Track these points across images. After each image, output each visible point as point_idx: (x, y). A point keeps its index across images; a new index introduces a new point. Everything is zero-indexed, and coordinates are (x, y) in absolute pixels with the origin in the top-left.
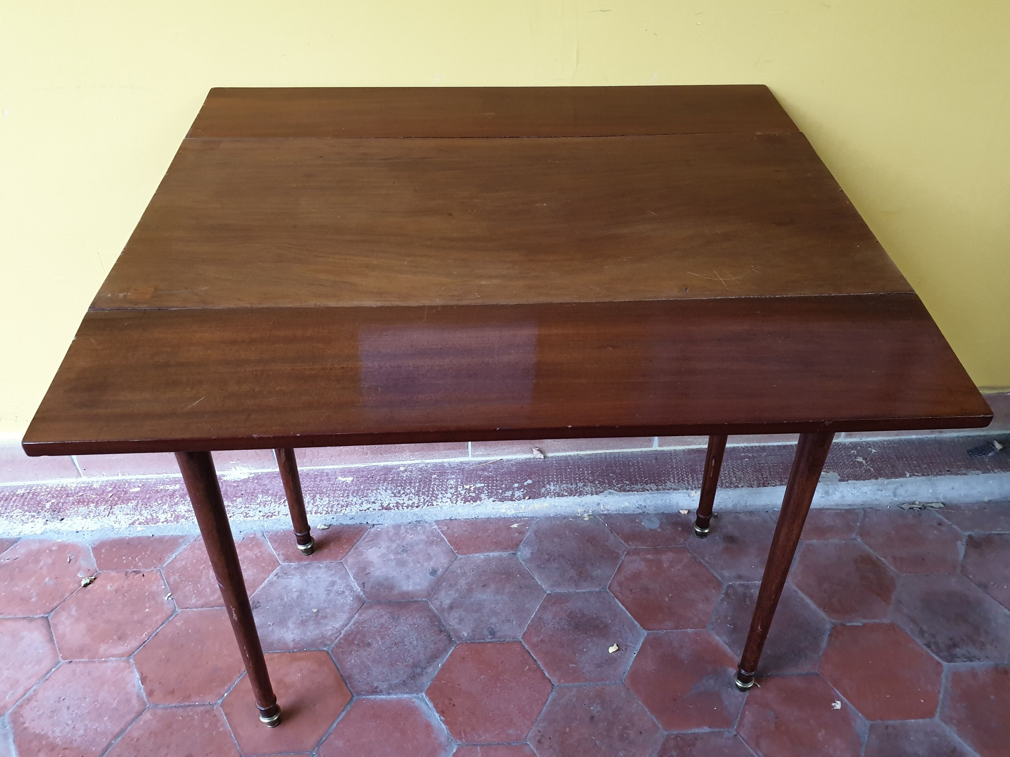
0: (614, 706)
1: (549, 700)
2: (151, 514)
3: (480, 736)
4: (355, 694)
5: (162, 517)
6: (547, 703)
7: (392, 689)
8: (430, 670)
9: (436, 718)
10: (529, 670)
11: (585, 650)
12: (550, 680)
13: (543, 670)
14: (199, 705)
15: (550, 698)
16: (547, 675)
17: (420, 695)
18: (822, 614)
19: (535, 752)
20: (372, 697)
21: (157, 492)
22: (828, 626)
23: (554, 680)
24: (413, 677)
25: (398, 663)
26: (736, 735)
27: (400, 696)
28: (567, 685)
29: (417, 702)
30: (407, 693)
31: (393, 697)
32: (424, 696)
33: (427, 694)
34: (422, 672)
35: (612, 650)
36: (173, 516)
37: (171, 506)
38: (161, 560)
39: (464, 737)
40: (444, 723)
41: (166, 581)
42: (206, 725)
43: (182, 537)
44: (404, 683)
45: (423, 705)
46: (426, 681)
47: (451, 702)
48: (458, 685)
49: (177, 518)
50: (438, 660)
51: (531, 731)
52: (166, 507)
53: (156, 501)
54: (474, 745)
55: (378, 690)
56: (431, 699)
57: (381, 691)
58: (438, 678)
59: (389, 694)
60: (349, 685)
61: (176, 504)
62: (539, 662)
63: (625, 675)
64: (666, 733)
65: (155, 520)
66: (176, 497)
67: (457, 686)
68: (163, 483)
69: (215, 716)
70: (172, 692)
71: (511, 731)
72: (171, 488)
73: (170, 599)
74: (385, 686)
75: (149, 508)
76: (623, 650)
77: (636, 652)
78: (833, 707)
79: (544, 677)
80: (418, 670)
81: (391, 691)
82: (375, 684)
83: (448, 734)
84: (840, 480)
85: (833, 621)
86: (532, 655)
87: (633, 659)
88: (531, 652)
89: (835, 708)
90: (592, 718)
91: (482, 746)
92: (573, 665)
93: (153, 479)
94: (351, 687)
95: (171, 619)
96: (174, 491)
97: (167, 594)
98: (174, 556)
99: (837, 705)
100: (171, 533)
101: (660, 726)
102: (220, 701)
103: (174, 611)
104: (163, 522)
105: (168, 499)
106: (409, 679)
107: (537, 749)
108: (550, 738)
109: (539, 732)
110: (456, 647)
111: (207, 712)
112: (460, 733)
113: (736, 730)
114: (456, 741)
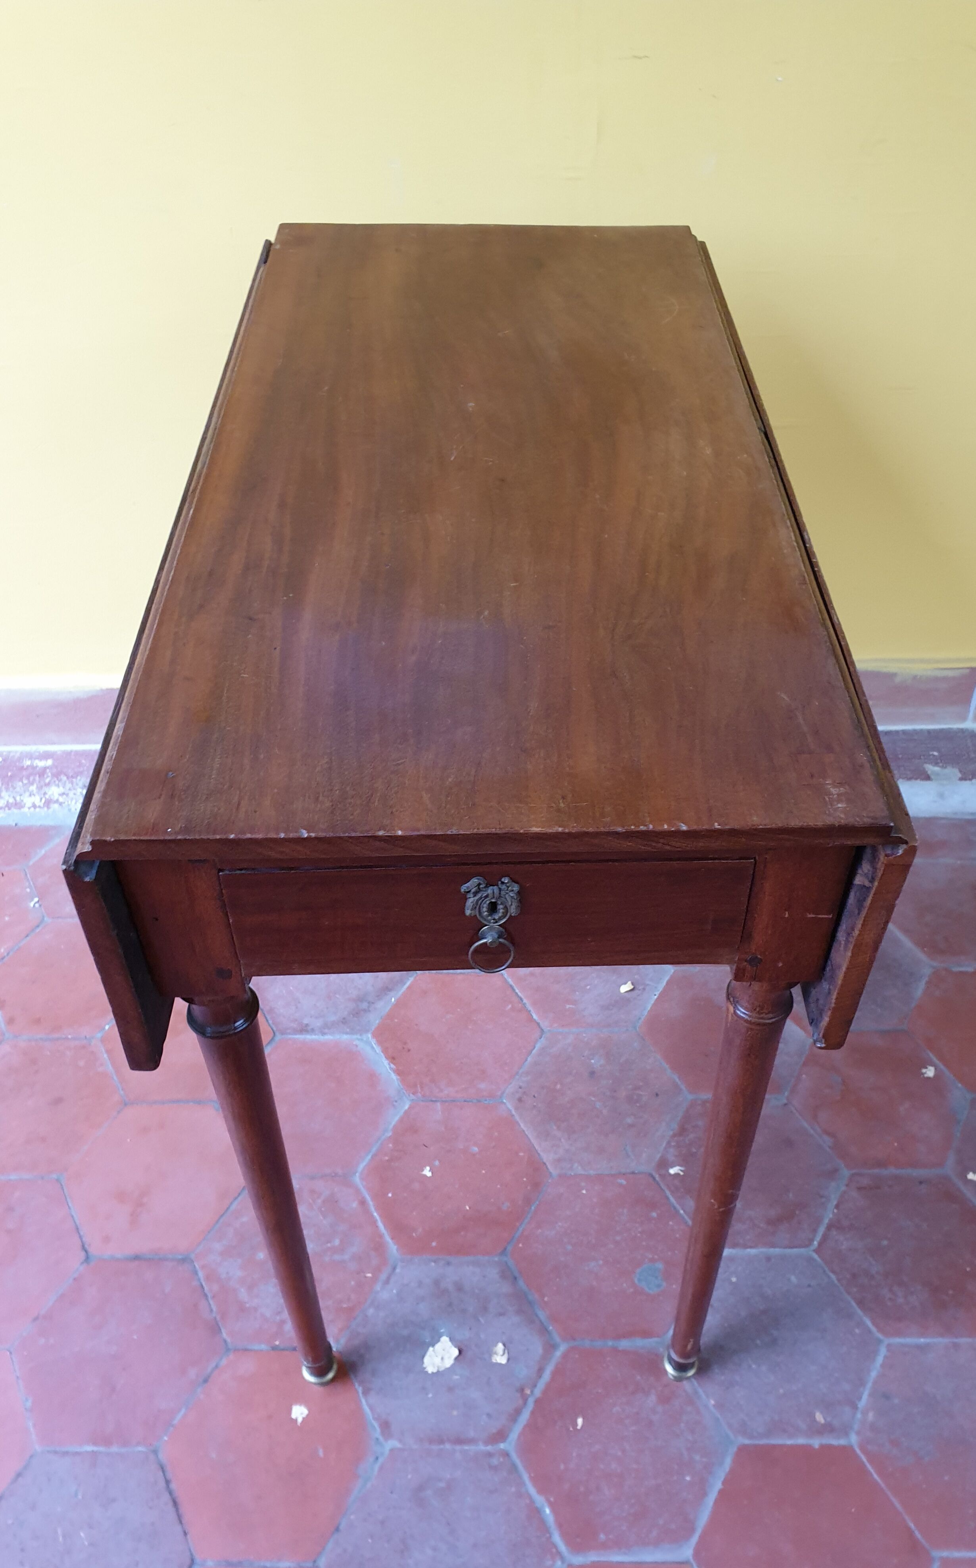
0: (622, 1060)
1: (536, 1049)
2: (14, 797)
3: (441, 1091)
4: (277, 1034)
5: (28, 801)
6: (534, 1051)
7: (326, 1028)
8: (380, 1005)
9: (384, 1067)
10: (513, 1009)
11: (588, 987)
12: (538, 1024)
13: (530, 1011)
14: (74, 1039)
15: (538, 1046)
16: (535, 1017)
17: (364, 1037)
18: (920, 955)
19: (513, 1112)
20: (300, 1037)
21: (22, 768)
22: (927, 971)
23: (544, 1024)
24: (357, 1013)
25: (338, 996)
26: (786, 1104)
27: (337, 1037)
28: (560, 1030)
29: (361, 1045)
30: (347, 1033)
31: (328, 1037)
32: (370, 1039)
33: (374, 1036)
34: (369, 1007)
35: (624, 989)
36: (43, 800)
37: (40, 788)
38: (26, 856)
39: (419, 1091)
40: (394, 1073)
41: (32, 883)
42: (81, 1063)
43: (54, 828)
44: (344, 1021)
45: (368, 1049)
46: (374, 1019)
47: (404, 1046)
48: (417, 1025)
49: (48, 803)
50: (392, 993)
51: (509, 1087)
52: (33, 788)
53: (21, 780)
54: (432, 1101)
55: (309, 1028)
56: (380, 1043)
57: (313, 1030)
58: (390, 1016)
59: (323, 1034)
60: (270, 1022)
61: (48, 785)
62: (525, 1001)
63: (640, 1021)
64: (690, 1097)
65: (19, 805)
66: (48, 777)
67: (415, 1026)
68: (31, 756)
69: (92, 1052)
70: (38, 1021)
71: (482, 1086)
72: (41, 764)
73: (37, 905)
74: (318, 1023)
75: (11, 789)
76: (639, 990)
77: (657, 993)
78: (923, 1074)
79: (531, 1019)
80: (364, 1005)
81: (326, 1031)
82: (305, 1021)
83: (399, 1085)
84: (961, 779)
85: (935, 964)
86: (517, 991)
87: (652, 1002)
88: (515, 988)
89: (926, 1075)
90: (592, 1073)
91: (443, 1102)
92: (571, 1006)
93: (16, 752)
94: (273, 1024)
95: (38, 930)
96: (45, 768)
97: (32, 900)
98: (43, 852)
99: (928, 1072)
100: (39, 823)
101: (683, 1087)
102: (99, 1035)
103: (42, 920)
104: (29, 808)
105: (37, 778)
106: (351, 1016)
107: (516, 1109)
108: (534, 1096)
109: (520, 1088)
110: (415, 977)
111: (84, 1047)
112: (415, 1085)
113: (788, 1099)
114: (409, 1095)
